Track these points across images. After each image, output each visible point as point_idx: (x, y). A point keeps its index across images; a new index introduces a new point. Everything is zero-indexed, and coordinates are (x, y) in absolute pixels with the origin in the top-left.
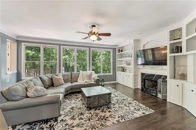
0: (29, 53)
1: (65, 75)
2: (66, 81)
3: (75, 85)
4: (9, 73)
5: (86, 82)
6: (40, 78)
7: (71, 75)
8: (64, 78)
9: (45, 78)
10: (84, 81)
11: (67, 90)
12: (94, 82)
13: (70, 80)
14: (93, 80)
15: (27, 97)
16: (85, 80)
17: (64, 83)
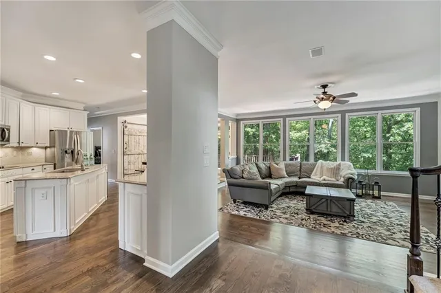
0: (248, 132)
1: (290, 165)
2: (290, 174)
3: (302, 182)
4: (231, 157)
5: (324, 180)
6: (256, 164)
7: (301, 166)
8: (288, 169)
9: (262, 165)
10: (322, 178)
11: (287, 186)
12: (342, 183)
13: (299, 173)
14: (342, 179)
15: (243, 178)
16: (324, 177)
17: (286, 176)
